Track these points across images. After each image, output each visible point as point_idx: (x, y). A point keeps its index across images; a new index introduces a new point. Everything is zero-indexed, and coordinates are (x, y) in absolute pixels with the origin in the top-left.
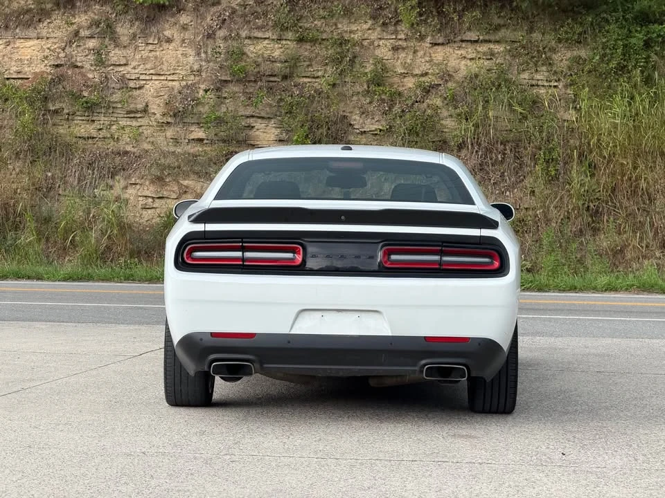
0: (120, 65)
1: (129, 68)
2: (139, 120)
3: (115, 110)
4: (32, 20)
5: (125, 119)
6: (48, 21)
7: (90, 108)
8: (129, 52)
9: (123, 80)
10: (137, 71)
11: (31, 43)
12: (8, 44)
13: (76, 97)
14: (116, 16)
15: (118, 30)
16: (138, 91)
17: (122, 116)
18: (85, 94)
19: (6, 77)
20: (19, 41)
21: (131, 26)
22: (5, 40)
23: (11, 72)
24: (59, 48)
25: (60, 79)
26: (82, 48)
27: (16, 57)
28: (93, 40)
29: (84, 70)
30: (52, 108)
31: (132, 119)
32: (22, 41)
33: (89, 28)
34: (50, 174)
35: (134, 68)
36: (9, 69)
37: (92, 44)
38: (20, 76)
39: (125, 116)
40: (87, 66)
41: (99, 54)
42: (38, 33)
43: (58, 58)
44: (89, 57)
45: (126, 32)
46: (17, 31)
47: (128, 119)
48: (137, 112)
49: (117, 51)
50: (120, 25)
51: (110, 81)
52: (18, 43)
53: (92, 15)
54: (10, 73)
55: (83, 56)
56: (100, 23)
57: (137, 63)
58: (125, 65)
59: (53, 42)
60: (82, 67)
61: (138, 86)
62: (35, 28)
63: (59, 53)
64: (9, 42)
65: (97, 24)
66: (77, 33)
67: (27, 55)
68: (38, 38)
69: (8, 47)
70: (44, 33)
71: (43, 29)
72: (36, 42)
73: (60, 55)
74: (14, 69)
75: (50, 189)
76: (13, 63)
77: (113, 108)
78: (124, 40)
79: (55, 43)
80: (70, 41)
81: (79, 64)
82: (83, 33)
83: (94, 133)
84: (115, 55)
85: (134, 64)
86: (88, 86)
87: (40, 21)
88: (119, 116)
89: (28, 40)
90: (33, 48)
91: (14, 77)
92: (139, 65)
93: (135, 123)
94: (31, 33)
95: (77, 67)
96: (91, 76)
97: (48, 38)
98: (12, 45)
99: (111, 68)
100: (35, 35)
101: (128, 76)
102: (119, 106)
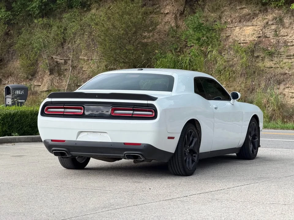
0: (284, 36)
1: (288, 37)
2: (292, 59)
3: (282, 55)
4: (250, 18)
5: (286, 59)
6: (257, 18)
7: (271, 54)
8: (289, 30)
9: (285, 42)
10: (291, 38)
11: (250, 28)
12: (240, 28)
13: (264, 50)
14: (284, 15)
15: (285, 21)
16: (292, 47)
17: (285, 58)
18: (269, 49)
19: (239, 42)
20: (244, 27)
21: (290, 19)
22: (239, 27)
23: (241, 40)
24: (260, 29)
25: (260, 42)
26: (269, 29)
27: (243, 34)
28: (274, 26)
29: (269, 39)
30: (255, 55)
31: (289, 59)
32: (246, 27)
33: (273, 20)
34: (254, 83)
35: (290, 37)
36: (241, 39)
37: (273, 27)
38: (244, 42)
39: (286, 58)
40: (271, 37)
41: (276, 31)
42: (252, 24)
43: (259, 34)
44: (272, 33)
45: (288, 21)
46: (244, 23)
47: (288, 59)
48: (290, 56)
49: (283, 30)
50: (286, 18)
51: (280, 43)
52: (245, 28)
53: (274, 15)
54: (240, 41)
55: (269, 33)
56: (277, 18)
57: (291, 35)
58: (287, 36)
59: (258, 27)
60: (269, 37)
61: (292, 45)
62: (251, 21)
63: (260, 32)
64: (241, 28)
66: (267, 23)
67: (248, 33)
68: (252, 26)
69: (241, 30)
70: (255, 23)
71: (255, 22)
72: (252, 27)
73: (260, 33)
74: (242, 39)
75: (253, 90)
76: (242, 37)
77: (280, 54)
78: (287, 25)
79: (259, 28)
80: (265, 26)
81: (268, 36)
82: (270, 23)
83: (273, 66)
84: (283, 31)
85: (290, 35)
86: (271, 45)
87: (253, 18)
88: (284, 58)
89: (248, 27)
90: (250, 30)
91: (242, 42)
92: (292, 36)
93: (290, 61)
94: (249, 23)
95: (267, 37)
96: (272, 41)
97: (256, 25)
98: (242, 29)
99: (281, 37)
100: (251, 24)
101: (288, 41)
102: (283, 53)
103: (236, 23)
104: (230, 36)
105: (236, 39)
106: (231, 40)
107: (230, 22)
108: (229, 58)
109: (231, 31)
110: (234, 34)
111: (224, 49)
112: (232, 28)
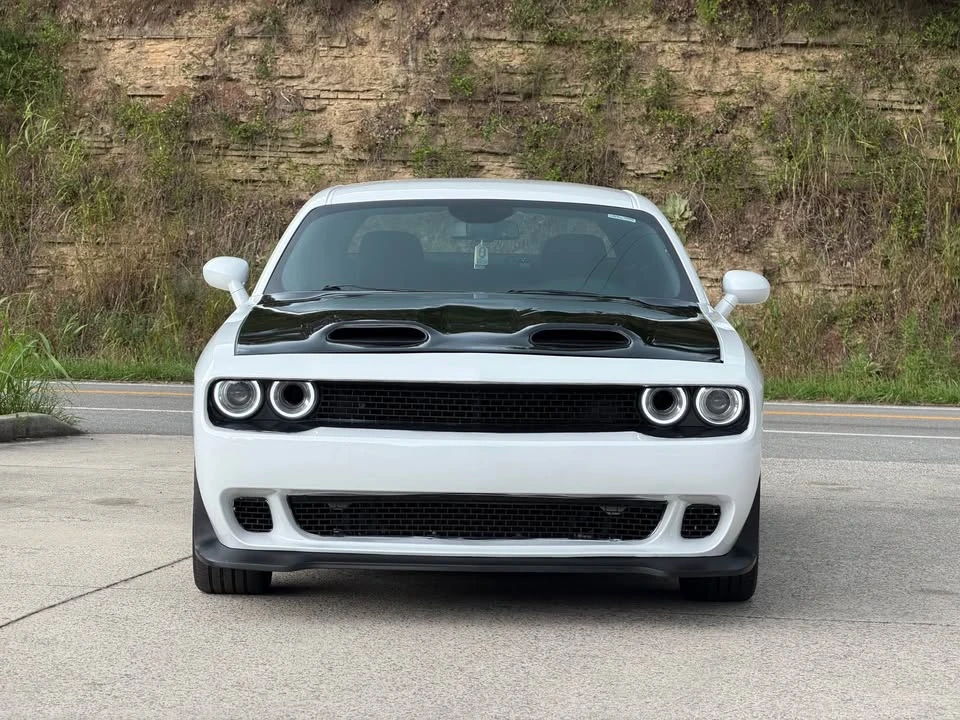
0: (292, 78)
1: (305, 82)
2: (319, 156)
3: (284, 142)
4: (166, 12)
5: (299, 155)
6: (190, 14)
7: (250, 137)
8: (306, 59)
9: (297, 97)
10: (316, 86)
11: (166, 45)
12: (133, 46)
13: (230, 122)
14: (287, 7)
15: (290, 26)
16: (317, 115)
17: (295, 150)
18: (243, 118)
19: (129, 93)
20: (148, 43)
21: (308, 22)
22: (128, 42)
23: (138, 87)
24: (206, 52)
25: (207, 97)
26: (238, 53)
27: (144, 65)
28: (254, 42)
29: (240, 84)
30: (196, 138)
31: (307, 156)
32: (153, 42)
33: (249, 24)
34: (191, 233)
35: (313, 82)
36: (134, 83)
37: (252, 46)
38: (150, 93)
39: (300, 150)
40: (246, 79)
41: (262, 61)
42: (176, 32)
43: (204, 66)
44: (248, 66)
45: (300, 30)
46: (146, 28)
47: (303, 155)
48: (315, 144)
49: (288, 57)
50: (293, 20)
51: (278, 102)
52: (148, 46)
53: (252, 5)
54: (135, 89)
55: (239, 64)
56: (264, 17)
57: (316, 75)
58: (300, 77)
59: (197, 45)
60: (238, 80)
61: (317, 108)
62: (172, 24)
63: (205, 61)
64: (135, 44)
65: (260, 19)
66: (231, 32)
67: (159, 63)
68: (176, 39)
69: (133, 52)
70: (184, 30)
71: (183, 24)
72: (173, 44)
73: (207, 63)
74: (142, 82)
75: (191, 254)
76: (140, 74)
77: (283, 138)
78: (298, 41)
79: (200, 46)
80: (222, 44)
81: (234, 76)
82: (240, 31)
83: (255, 175)
84: (286, 63)
85: (312, 75)
86: (246, 108)
87: (178, 14)
88: (290, 150)
89: (161, 41)
90: (168, 53)
91: (141, 93)
92: (320, 78)
93: (312, 161)
94: (166, 31)
95: (231, 80)
96: (250, 93)
97: (189, 39)
98: (138, 49)
99: (280, 81)
100: (172, 33)
101: (304, 94)
102: (291, 135)
103: (116, 28)
104: (95, 69)
105: (118, 80)
106: (98, 84)
107: (95, 23)
108: (96, 145)
109: (98, 53)
110: (110, 65)
111: (78, 112)
112: (101, 44)
